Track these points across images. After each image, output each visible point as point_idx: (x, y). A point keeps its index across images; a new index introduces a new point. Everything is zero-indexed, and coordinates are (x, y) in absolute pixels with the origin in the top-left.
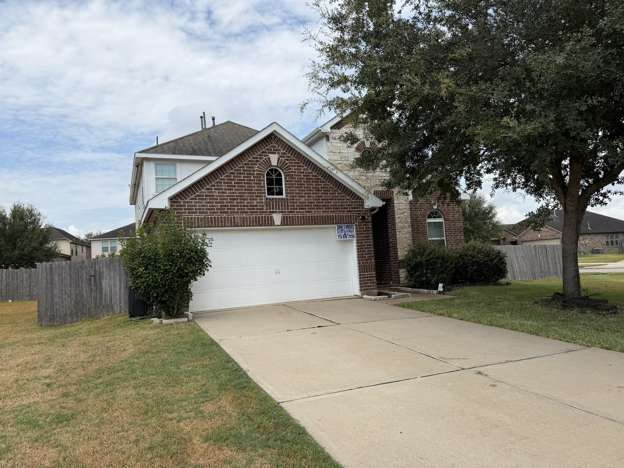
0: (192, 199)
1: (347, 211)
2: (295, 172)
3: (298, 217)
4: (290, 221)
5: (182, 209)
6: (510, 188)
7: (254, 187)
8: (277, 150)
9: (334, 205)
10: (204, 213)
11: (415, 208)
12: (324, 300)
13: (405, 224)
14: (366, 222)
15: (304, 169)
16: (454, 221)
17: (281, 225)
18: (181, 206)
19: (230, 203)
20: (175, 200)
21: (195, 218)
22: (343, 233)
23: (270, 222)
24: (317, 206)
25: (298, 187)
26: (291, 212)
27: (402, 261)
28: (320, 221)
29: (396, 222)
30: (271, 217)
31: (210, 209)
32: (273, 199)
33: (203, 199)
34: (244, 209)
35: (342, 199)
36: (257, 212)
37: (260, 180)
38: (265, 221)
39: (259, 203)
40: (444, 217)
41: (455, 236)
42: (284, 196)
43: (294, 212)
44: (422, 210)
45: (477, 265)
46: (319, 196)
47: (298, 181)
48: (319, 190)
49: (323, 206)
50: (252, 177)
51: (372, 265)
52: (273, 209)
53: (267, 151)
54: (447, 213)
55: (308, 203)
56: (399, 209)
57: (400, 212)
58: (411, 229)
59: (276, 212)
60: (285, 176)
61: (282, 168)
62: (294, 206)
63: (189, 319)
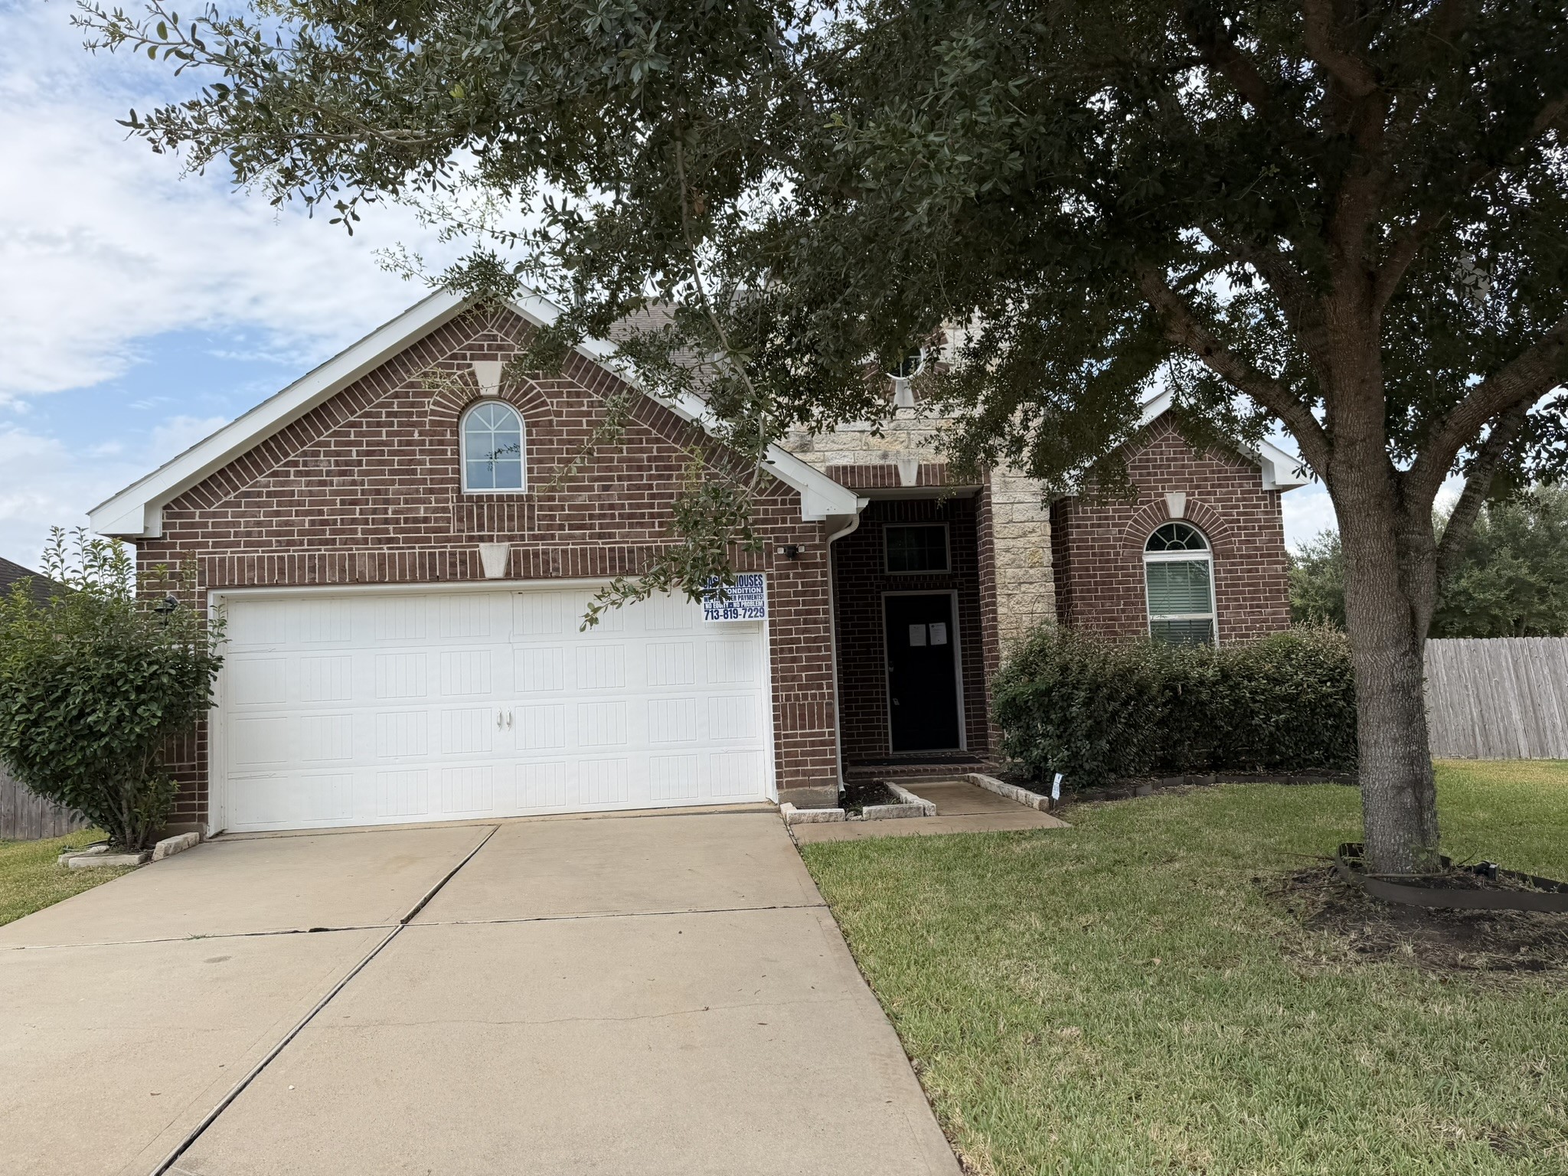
0: (227, 504)
2: (559, 414)
3: (565, 552)
4: (536, 566)
5: (196, 535)
7: (421, 463)
8: (500, 348)
10: (260, 544)
11: (1100, 518)
12: (659, 812)
13: (1032, 571)
14: (806, 566)
15: (591, 404)
16: (1249, 556)
17: (507, 576)
18: (193, 525)
19: (342, 512)
20: (177, 510)
21: (232, 559)
22: (725, 603)
23: (471, 570)
24: (631, 516)
25: (568, 461)
26: (542, 538)
28: (641, 565)
29: (998, 563)
30: (473, 554)
31: (278, 534)
32: (480, 498)
33: (259, 505)
34: (387, 531)
36: (428, 540)
37: (441, 443)
38: (453, 565)
39: (436, 510)
40: (1213, 547)
41: (1252, 606)
42: (524, 489)
44: (1125, 525)
45: (1290, 708)
46: (639, 487)
47: (570, 442)
48: (640, 468)
49: (652, 516)
50: (416, 435)
51: (820, 706)
52: (481, 527)
53: (468, 353)
54: (1225, 530)
55: (602, 507)
56: (1011, 521)
57: (1015, 530)
58: (1051, 586)
59: (490, 539)
60: (528, 425)
61: (517, 401)
62: (553, 518)
63: (155, 857)
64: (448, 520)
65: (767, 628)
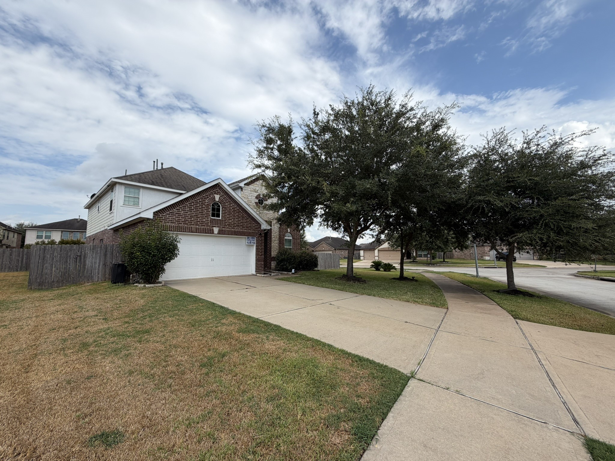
0: (167, 214)
1: (253, 230)
2: (227, 206)
3: (227, 230)
4: (223, 232)
5: (160, 220)
6: (326, 227)
7: (204, 211)
8: (219, 193)
9: (246, 226)
10: (174, 223)
11: (280, 231)
13: (276, 239)
14: (261, 236)
15: (233, 205)
16: (296, 239)
17: (218, 234)
18: (160, 217)
19: (190, 219)
21: (168, 225)
22: (250, 241)
23: (212, 232)
24: (237, 225)
25: (228, 214)
26: (224, 227)
27: (273, 257)
28: (239, 234)
29: (272, 237)
30: (212, 229)
31: (177, 221)
33: (174, 215)
34: (198, 223)
35: (251, 223)
36: (205, 226)
37: (208, 208)
38: (209, 231)
39: (207, 220)
40: (292, 237)
41: (296, 246)
42: (220, 218)
45: (306, 261)
46: (239, 220)
47: (229, 211)
48: (239, 217)
49: (240, 226)
50: (204, 206)
51: (262, 259)
53: (214, 193)
54: (294, 235)
55: (233, 223)
57: (274, 232)
58: (278, 241)
59: (215, 227)
60: (222, 207)
62: (225, 224)
63: (163, 284)
64: (208, 222)
65: (255, 246)
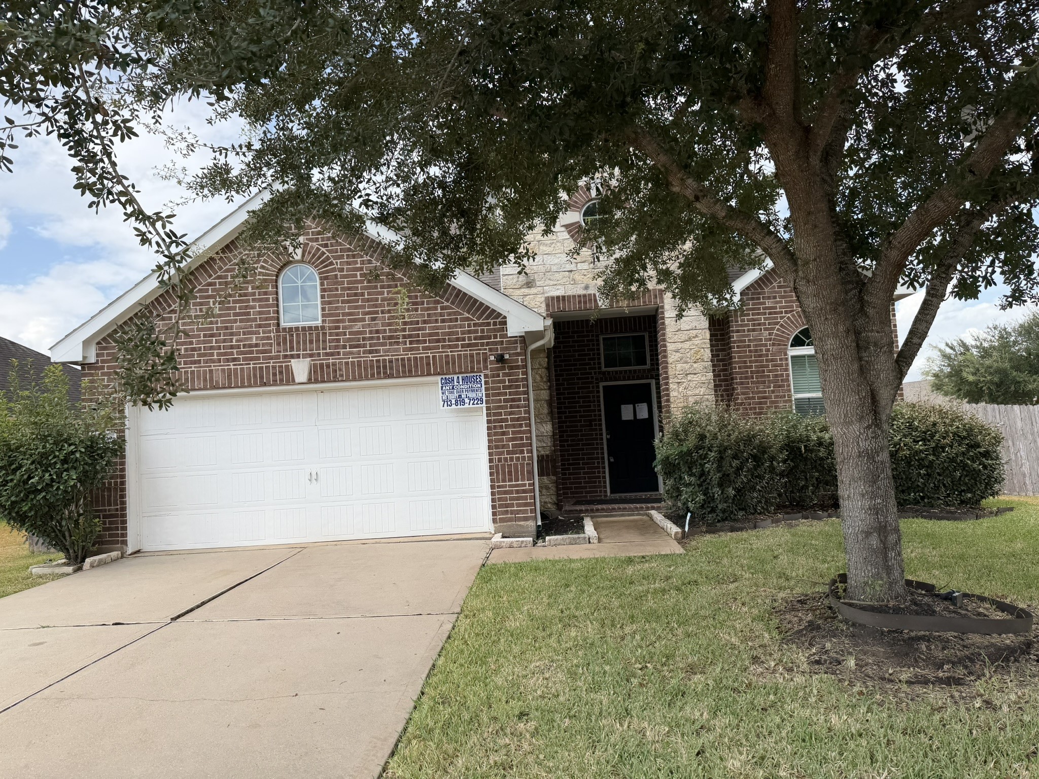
1: (463, 346)
2: (342, 270)
3: (347, 363)
4: (328, 374)
9: (430, 335)
11: (754, 325)
12: (414, 539)
13: (695, 365)
14: (511, 368)
15: (363, 262)
17: (310, 381)
20: (104, 344)
22: (456, 395)
23: (286, 377)
24: (390, 337)
25: (348, 302)
26: (332, 354)
28: (398, 371)
30: (287, 367)
32: (291, 329)
34: (232, 354)
35: (451, 320)
36: (258, 358)
37: (266, 293)
38: (274, 375)
39: (263, 339)
42: (318, 322)
43: (339, 353)
44: (773, 329)
47: (349, 289)
48: (396, 305)
49: (404, 337)
51: (522, 465)
56: (679, 330)
58: (710, 375)
59: (298, 356)
60: (321, 279)
61: (313, 263)
62: (338, 341)
63: (84, 568)
64: (271, 345)
65: (484, 412)
